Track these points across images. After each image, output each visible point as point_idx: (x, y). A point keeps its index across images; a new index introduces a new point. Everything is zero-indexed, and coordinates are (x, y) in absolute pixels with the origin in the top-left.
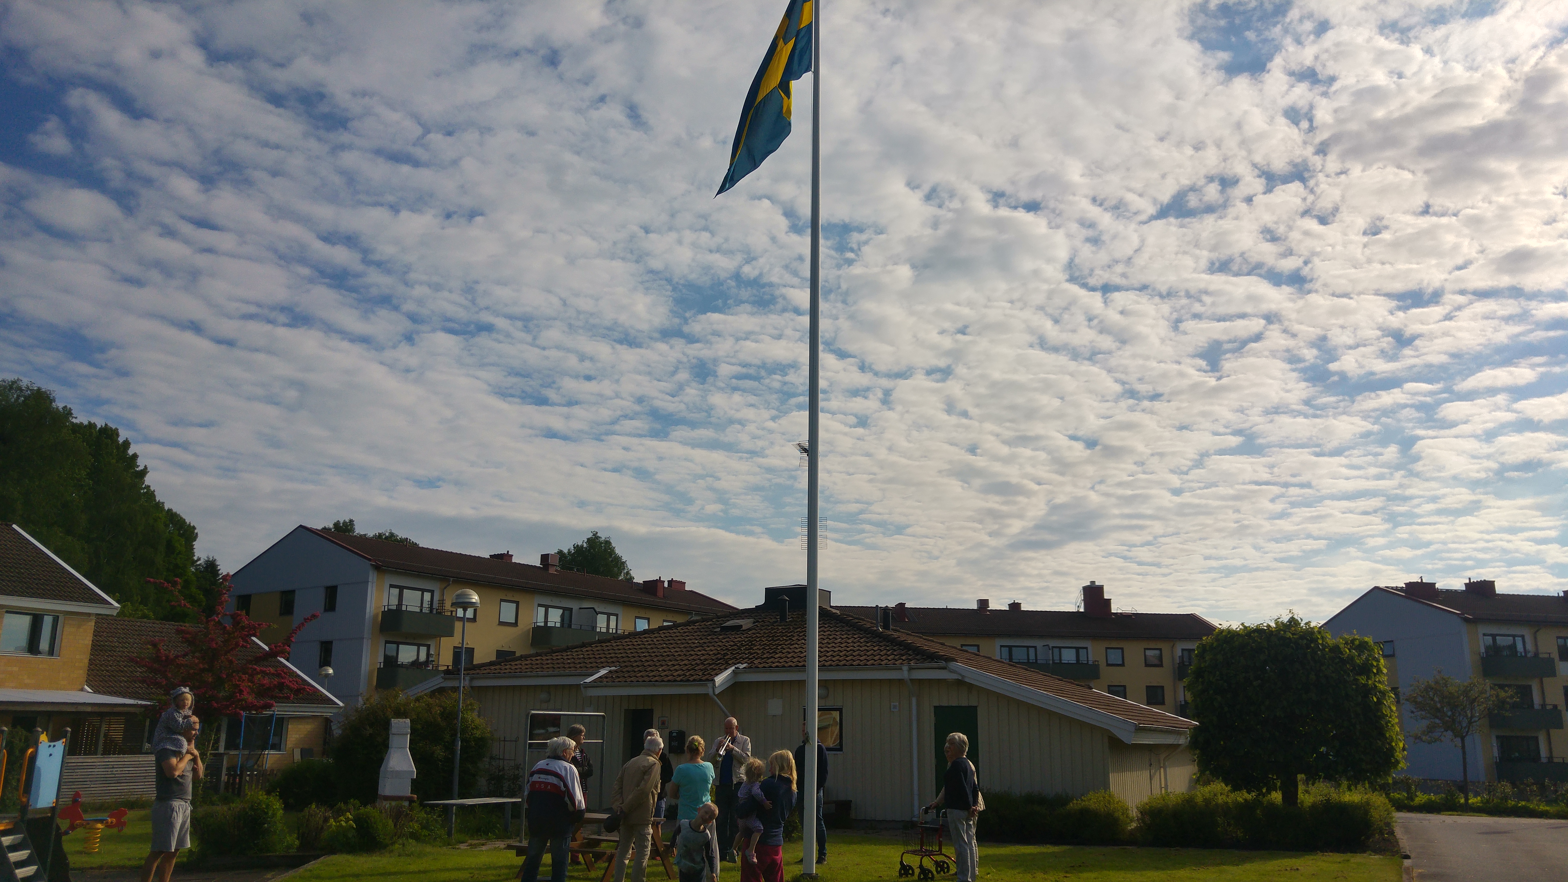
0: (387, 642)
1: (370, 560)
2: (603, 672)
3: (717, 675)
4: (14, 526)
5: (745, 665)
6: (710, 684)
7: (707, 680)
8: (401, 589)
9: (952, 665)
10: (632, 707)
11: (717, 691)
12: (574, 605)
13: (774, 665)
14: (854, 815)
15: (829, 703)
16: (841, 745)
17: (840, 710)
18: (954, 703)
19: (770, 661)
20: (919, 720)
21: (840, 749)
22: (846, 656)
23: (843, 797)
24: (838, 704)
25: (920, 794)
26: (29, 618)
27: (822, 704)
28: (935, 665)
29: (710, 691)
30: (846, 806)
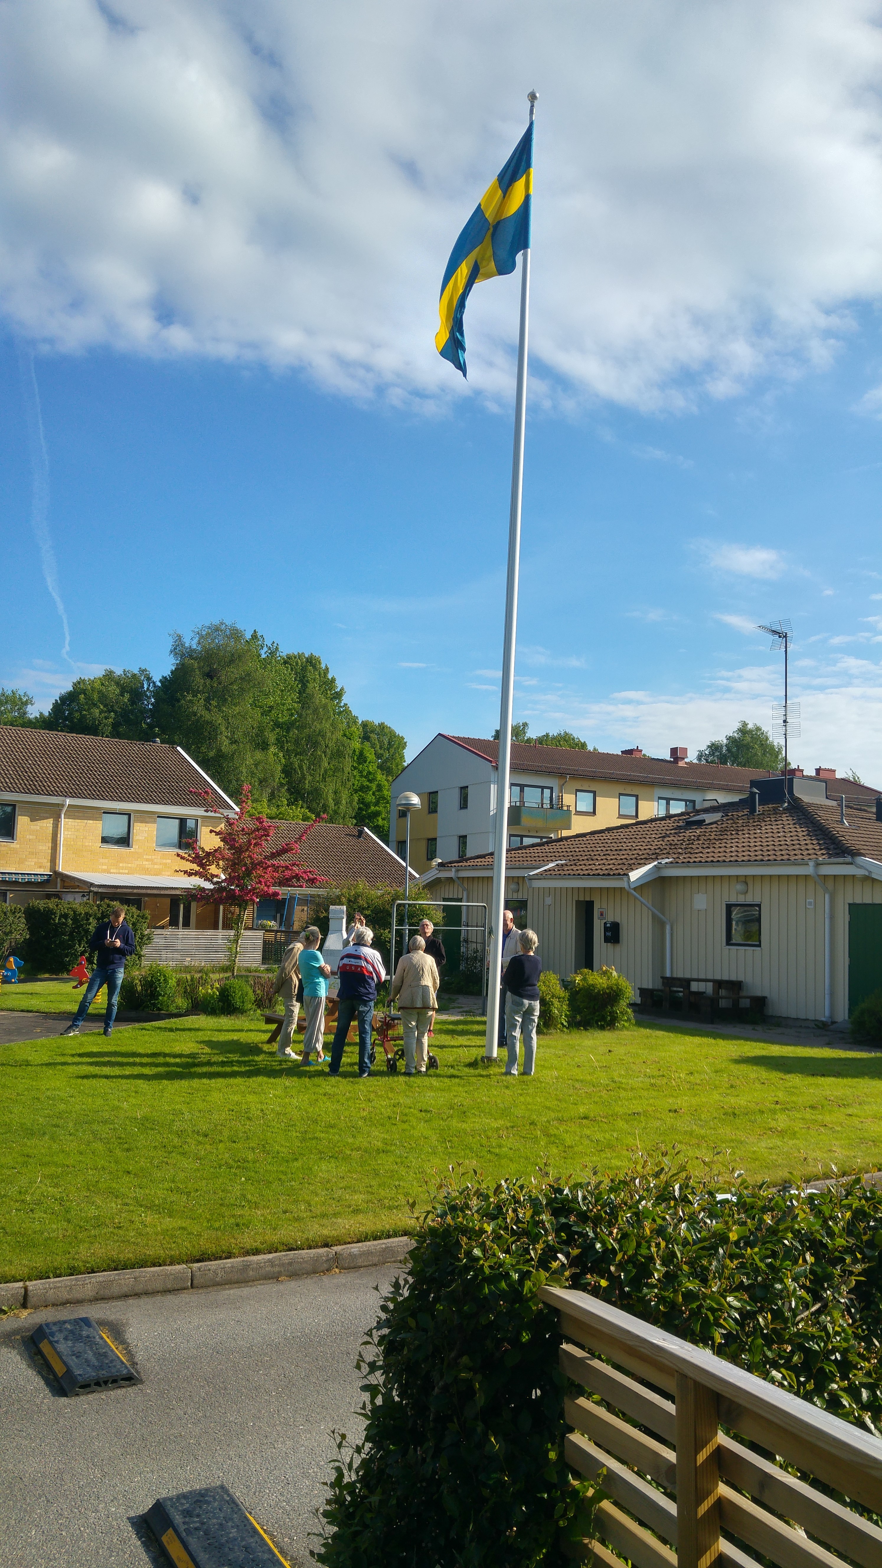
0: (511, 836)
1: (491, 762)
2: (551, 865)
3: (632, 870)
4: (179, 748)
5: (667, 860)
6: (625, 878)
7: (624, 874)
8: (523, 787)
9: (860, 860)
10: (582, 899)
11: (634, 886)
12: (697, 797)
13: (691, 861)
14: (770, 1011)
15: (749, 899)
16: (760, 942)
17: (759, 906)
18: (868, 901)
19: (696, 855)
20: (832, 917)
21: (759, 946)
22: (768, 850)
23: (759, 993)
24: (757, 901)
25: (832, 994)
26: (177, 821)
27: (741, 899)
28: (841, 860)
29: (625, 885)
30: (760, 1002)
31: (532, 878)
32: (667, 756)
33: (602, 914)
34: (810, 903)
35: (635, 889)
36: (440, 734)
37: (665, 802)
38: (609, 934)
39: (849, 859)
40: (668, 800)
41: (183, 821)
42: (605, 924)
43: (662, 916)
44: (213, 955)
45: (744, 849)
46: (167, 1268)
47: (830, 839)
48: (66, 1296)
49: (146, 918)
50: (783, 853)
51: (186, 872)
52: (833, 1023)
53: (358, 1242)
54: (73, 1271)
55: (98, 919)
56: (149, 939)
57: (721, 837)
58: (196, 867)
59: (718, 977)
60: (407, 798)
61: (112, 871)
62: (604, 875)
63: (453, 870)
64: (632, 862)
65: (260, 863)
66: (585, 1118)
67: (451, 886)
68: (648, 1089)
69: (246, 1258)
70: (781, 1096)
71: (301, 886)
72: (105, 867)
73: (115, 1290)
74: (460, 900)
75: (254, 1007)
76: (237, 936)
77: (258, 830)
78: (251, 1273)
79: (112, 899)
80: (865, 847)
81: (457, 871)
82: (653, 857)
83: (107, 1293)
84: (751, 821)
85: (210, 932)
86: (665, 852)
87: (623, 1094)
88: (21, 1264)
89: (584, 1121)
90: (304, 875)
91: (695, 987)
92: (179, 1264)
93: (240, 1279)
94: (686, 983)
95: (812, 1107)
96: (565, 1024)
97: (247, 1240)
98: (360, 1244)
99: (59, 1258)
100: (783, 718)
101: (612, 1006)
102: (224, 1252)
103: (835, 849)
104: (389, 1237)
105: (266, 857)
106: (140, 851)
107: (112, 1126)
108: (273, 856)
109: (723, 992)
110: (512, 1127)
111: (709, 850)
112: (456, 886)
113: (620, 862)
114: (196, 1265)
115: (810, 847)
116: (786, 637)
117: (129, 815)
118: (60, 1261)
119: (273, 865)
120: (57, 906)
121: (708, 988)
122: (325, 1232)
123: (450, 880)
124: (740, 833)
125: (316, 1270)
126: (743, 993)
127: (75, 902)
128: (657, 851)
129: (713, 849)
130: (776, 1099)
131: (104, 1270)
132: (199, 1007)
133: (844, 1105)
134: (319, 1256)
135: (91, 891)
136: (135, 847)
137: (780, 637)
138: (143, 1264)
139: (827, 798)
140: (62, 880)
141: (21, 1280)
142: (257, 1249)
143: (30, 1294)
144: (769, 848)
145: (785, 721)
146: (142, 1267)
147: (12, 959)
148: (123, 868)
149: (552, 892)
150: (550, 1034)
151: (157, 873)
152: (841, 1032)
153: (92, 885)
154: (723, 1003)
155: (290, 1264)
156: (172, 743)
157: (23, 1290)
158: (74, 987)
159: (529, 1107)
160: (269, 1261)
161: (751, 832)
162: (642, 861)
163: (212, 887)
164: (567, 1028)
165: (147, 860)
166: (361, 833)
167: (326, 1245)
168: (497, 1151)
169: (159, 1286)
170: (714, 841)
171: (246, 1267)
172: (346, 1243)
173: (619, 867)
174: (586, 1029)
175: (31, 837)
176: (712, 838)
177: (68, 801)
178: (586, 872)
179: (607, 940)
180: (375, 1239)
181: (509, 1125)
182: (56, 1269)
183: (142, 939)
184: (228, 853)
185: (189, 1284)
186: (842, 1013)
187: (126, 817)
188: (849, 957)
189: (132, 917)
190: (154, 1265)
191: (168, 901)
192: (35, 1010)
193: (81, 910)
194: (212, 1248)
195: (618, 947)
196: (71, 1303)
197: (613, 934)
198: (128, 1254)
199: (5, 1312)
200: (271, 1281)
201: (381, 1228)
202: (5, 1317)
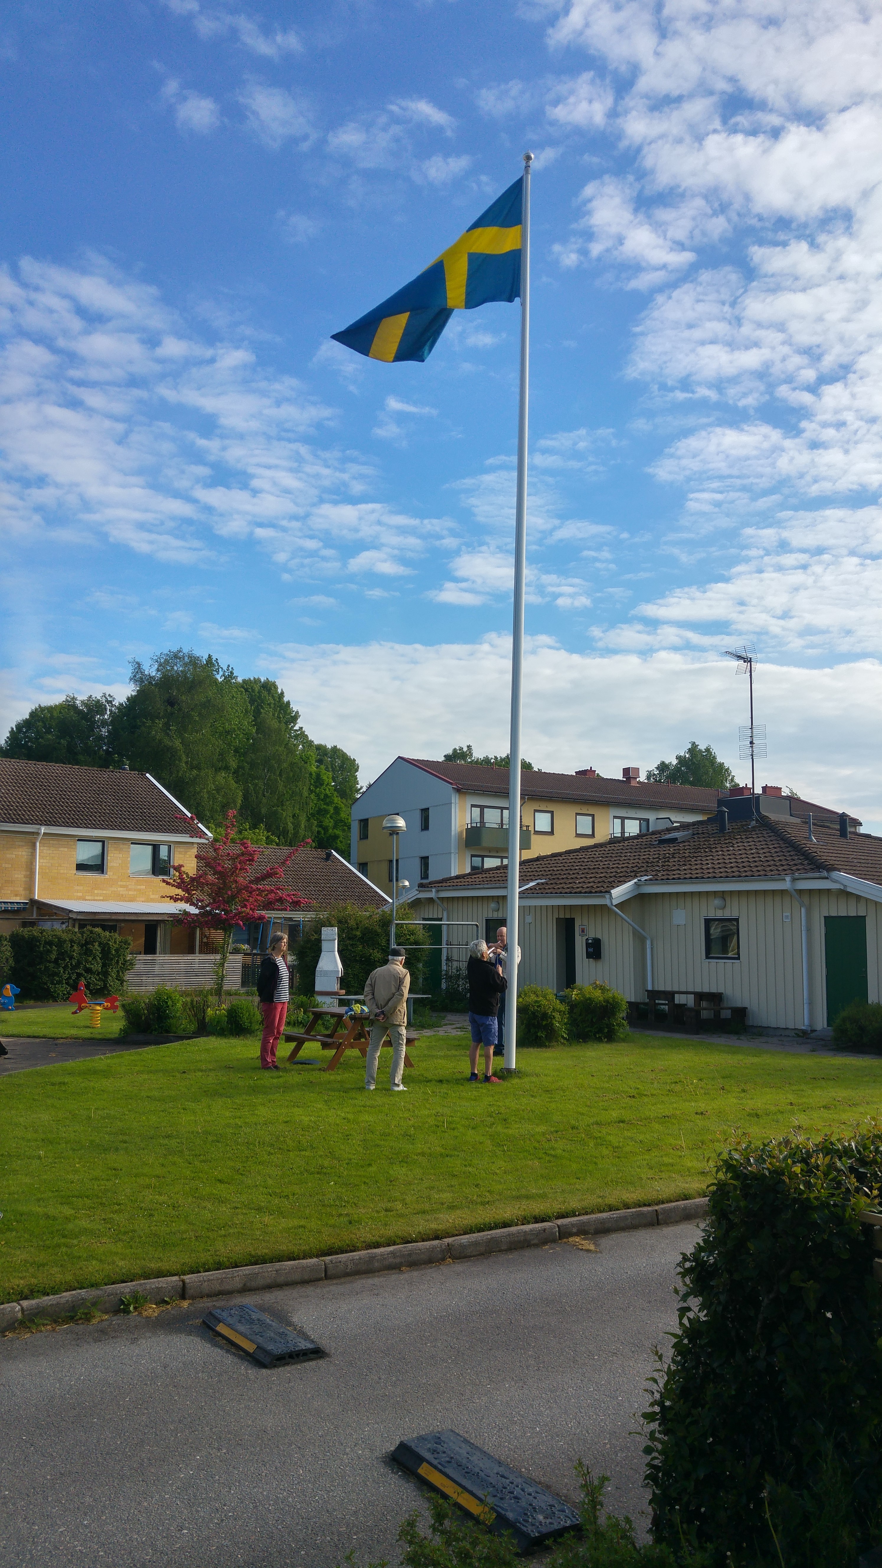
0: (472, 856)
1: (451, 784)
2: (532, 884)
3: (614, 887)
4: (148, 775)
5: (646, 878)
6: (607, 896)
7: (606, 892)
8: (482, 808)
9: (835, 874)
10: (562, 916)
11: (615, 902)
12: (652, 816)
13: (671, 877)
14: (750, 1022)
15: (727, 914)
16: (739, 954)
17: (737, 920)
18: (843, 913)
19: (674, 872)
20: (809, 930)
21: (738, 958)
22: (744, 867)
23: (739, 1005)
24: (735, 915)
25: (811, 1003)
26: (150, 848)
27: (719, 914)
28: (817, 875)
29: (608, 902)
30: (741, 1013)
32: (619, 776)
33: (583, 931)
34: (787, 917)
35: (617, 906)
36: (399, 757)
37: (620, 821)
38: (591, 950)
39: (824, 874)
40: (623, 820)
41: (156, 848)
42: (587, 940)
43: (641, 931)
44: (194, 979)
45: (720, 866)
46: (301, 1261)
47: (803, 855)
48: (217, 1287)
49: (129, 944)
50: (759, 868)
51: (171, 898)
52: (813, 1031)
53: (465, 1234)
54: (219, 1266)
55: (82, 946)
56: (132, 964)
57: (696, 855)
58: (180, 892)
59: (699, 989)
60: (392, 821)
61: (87, 898)
62: (586, 892)
63: (434, 890)
64: (612, 880)
65: (246, 888)
66: (623, 1122)
67: (431, 907)
68: (667, 1095)
69: (369, 1251)
70: (791, 1098)
71: (284, 910)
72: (80, 894)
73: (261, 1282)
74: (441, 920)
76: (224, 958)
77: (243, 854)
79: (94, 926)
80: (839, 863)
81: (438, 891)
82: (632, 874)
84: (723, 839)
85: (190, 957)
86: (642, 869)
87: (646, 1100)
88: (173, 1259)
89: (622, 1124)
90: (288, 898)
91: (679, 999)
92: (311, 1257)
93: (368, 1270)
94: (669, 996)
96: (565, 1036)
97: (365, 1234)
98: (467, 1236)
100: (749, 740)
101: (609, 1018)
102: (348, 1246)
103: (810, 864)
104: (491, 1229)
105: (251, 882)
106: (115, 877)
107: (178, 1140)
108: (258, 880)
109: (704, 1004)
110: (557, 1132)
111: (686, 868)
112: (436, 908)
113: (600, 880)
114: (328, 1259)
115: (784, 863)
116: (750, 661)
117: (103, 842)
118: (205, 1257)
119: (258, 889)
120: (41, 933)
121: (690, 1000)
122: (434, 1226)
123: (431, 900)
124: (714, 850)
125: (431, 1260)
126: (725, 1005)
127: (54, 928)
128: (636, 869)
129: (689, 867)
130: (789, 1101)
131: (247, 1265)
132: (204, 1029)
134: (434, 1248)
135: (70, 918)
136: (109, 874)
137: (745, 662)
138: (280, 1259)
139: (791, 815)
140: (38, 908)
141: (176, 1275)
142: (377, 1243)
143: (188, 1286)
144: (744, 864)
145: (752, 743)
146: (279, 1261)
147: (8, 986)
148: (98, 895)
149: (533, 910)
150: (553, 1046)
151: (132, 899)
152: (822, 1040)
153: (71, 911)
154: (705, 1014)
155: (410, 1255)
156: (142, 771)
157: (181, 1283)
158: (73, 1013)
159: (565, 1113)
160: (392, 1253)
161: (725, 849)
162: (623, 879)
163: (197, 911)
164: (568, 1040)
165: (121, 886)
166: (329, 855)
167: (437, 1238)
168: (553, 1152)
169: (296, 1277)
170: (689, 859)
171: (372, 1258)
172: (453, 1236)
173: (599, 885)
174: (585, 1042)
175: (7, 866)
176: (686, 855)
177: (43, 830)
178: (568, 890)
179: (589, 956)
180: (479, 1232)
181: (552, 1129)
182: (204, 1264)
183: (124, 964)
184: (212, 879)
185: (323, 1275)
186: (821, 1022)
187: (100, 844)
188: (826, 967)
189: (115, 942)
190: (290, 1259)
191: (142, 927)
192: (41, 1035)
193: (65, 936)
194: (338, 1244)
195: (600, 964)
196: (223, 1294)
197: (595, 950)
198: (264, 1250)
199: (167, 1303)
200: (394, 1271)
201: (482, 1221)
202: (169, 1307)
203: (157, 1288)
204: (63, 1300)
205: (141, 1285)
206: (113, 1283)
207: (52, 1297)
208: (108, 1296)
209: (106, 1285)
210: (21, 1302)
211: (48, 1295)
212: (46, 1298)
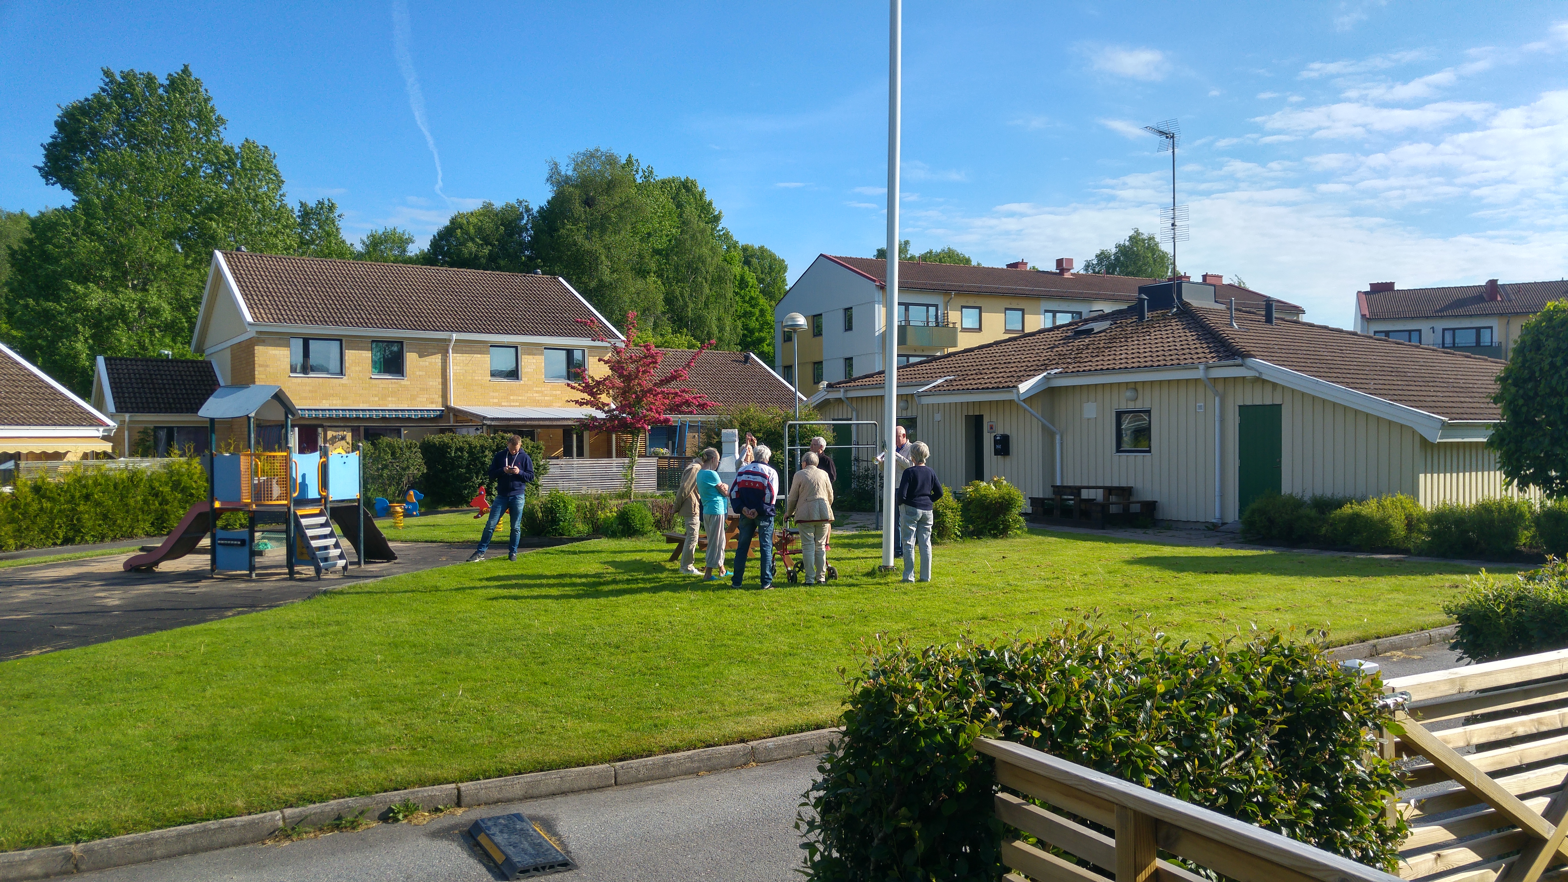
0: (899, 355)
1: (874, 281)
2: (940, 381)
3: (1021, 382)
4: (560, 279)
5: (1056, 371)
6: (1015, 391)
7: (1014, 387)
8: (908, 305)
9: (1250, 361)
10: (971, 413)
11: (1024, 397)
12: (1083, 307)
13: (1081, 370)
14: (1160, 516)
15: (1139, 406)
16: (1150, 447)
17: (1148, 412)
18: (1258, 402)
19: (1086, 364)
20: (1222, 420)
21: (1149, 451)
22: (1158, 356)
23: (1149, 498)
24: (1147, 407)
25: (1222, 496)
26: (564, 352)
27: (1131, 406)
28: (1231, 362)
29: (1015, 397)
30: (1151, 507)
31: (921, 395)
32: (1052, 267)
33: (991, 428)
34: (1200, 407)
35: (1024, 401)
36: (821, 255)
37: (1051, 314)
38: (999, 447)
39: (1239, 361)
40: (1054, 313)
41: (569, 352)
42: (995, 436)
43: (1052, 427)
44: (608, 483)
45: (1133, 356)
46: (591, 767)
47: (1220, 342)
48: (496, 795)
49: (541, 449)
50: (1173, 357)
51: (577, 402)
52: (1224, 524)
53: (773, 736)
54: (501, 773)
55: (493, 451)
56: (545, 469)
57: (1110, 345)
58: (587, 397)
59: (1108, 484)
60: (793, 319)
61: (504, 404)
62: (993, 388)
63: (842, 390)
64: (1021, 374)
65: (650, 391)
66: (985, 618)
67: (841, 406)
68: (1043, 591)
69: (665, 756)
71: (691, 413)
72: (496, 401)
73: (543, 789)
74: (850, 420)
75: (654, 529)
76: (633, 462)
77: (646, 357)
78: (672, 769)
79: (505, 432)
80: (1257, 348)
81: (845, 391)
82: (1042, 368)
83: (536, 792)
84: (1140, 328)
85: (604, 461)
86: (1054, 362)
87: (1019, 596)
88: (453, 767)
89: (983, 621)
90: (694, 401)
91: (1085, 494)
92: (602, 763)
93: (662, 776)
94: (1076, 490)
95: (1207, 602)
96: (959, 533)
97: (666, 738)
98: (774, 739)
99: (487, 762)
100: (1171, 222)
101: (1005, 514)
102: (644, 751)
103: (1225, 351)
104: (802, 731)
105: (655, 385)
106: (530, 383)
107: (525, 643)
108: (662, 383)
109: (1113, 499)
111: (1098, 359)
112: (845, 406)
113: (1010, 374)
114: (619, 764)
115: (1200, 350)
116: (1173, 137)
117: (516, 348)
118: (488, 764)
119: (662, 392)
120: (452, 439)
121: (1099, 495)
122: (741, 729)
123: (839, 400)
124: (1129, 340)
125: (734, 765)
126: (1134, 499)
127: (471, 436)
128: (1046, 362)
129: (1102, 358)
130: (1170, 596)
131: (531, 772)
132: (599, 530)
133: (1238, 599)
134: (737, 751)
135: (484, 425)
136: (525, 379)
137: (1167, 137)
138: (567, 765)
139: (1216, 302)
140: (454, 415)
141: (453, 782)
142: (676, 747)
143: (463, 794)
144: (1158, 354)
145: (1173, 225)
146: (567, 767)
147: (412, 492)
148: (513, 401)
149: (941, 408)
150: (944, 544)
151: (548, 405)
152: (1232, 532)
153: (485, 418)
154: (1113, 509)
155: (709, 759)
156: (553, 274)
157: (456, 791)
158: (475, 517)
159: (928, 610)
160: (689, 757)
161: (1141, 339)
162: (1032, 373)
163: (603, 416)
164: (961, 538)
165: (537, 392)
166: (747, 358)
167: (742, 741)
169: (584, 784)
170: (1103, 350)
171: (667, 763)
172: (761, 738)
173: (1008, 379)
174: (979, 538)
175: (421, 373)
176: (1101, 346)
177: (455, 336)
178: (975, 387)
179: (997, 453)
180: (788, 734)
182: (485, 771)
183: (537, 469)
184: (618, 382)
185: (613, 781)
186: (1233, 514)
187: (513, 350)
188: (1240, 458)
189: (527, 448)
190: (579, 766)
191: (560, 431)
192: (439, 540)
193: (476, 443)
194: (632, 747)
195: (1008, 459)
196: (502, 801)
197: (1003, 446)
198: (552, 756)
199: (441, 811)
200: (691, 776)
201: (794, 723)
202: (441, 814)
203: (430, 796)
204: (328, 809)
205: (413, 793)
206: (385, 791)
207: (318, 805)
208: (377, 804)
209: (377, 792)
210: (285, 810)
211: (314, 803)
212: (312, 806)
